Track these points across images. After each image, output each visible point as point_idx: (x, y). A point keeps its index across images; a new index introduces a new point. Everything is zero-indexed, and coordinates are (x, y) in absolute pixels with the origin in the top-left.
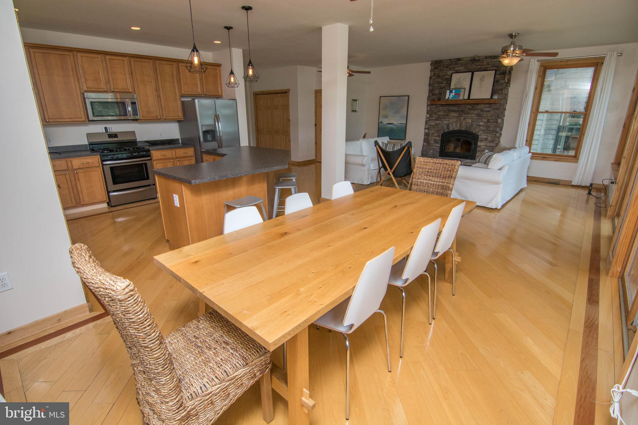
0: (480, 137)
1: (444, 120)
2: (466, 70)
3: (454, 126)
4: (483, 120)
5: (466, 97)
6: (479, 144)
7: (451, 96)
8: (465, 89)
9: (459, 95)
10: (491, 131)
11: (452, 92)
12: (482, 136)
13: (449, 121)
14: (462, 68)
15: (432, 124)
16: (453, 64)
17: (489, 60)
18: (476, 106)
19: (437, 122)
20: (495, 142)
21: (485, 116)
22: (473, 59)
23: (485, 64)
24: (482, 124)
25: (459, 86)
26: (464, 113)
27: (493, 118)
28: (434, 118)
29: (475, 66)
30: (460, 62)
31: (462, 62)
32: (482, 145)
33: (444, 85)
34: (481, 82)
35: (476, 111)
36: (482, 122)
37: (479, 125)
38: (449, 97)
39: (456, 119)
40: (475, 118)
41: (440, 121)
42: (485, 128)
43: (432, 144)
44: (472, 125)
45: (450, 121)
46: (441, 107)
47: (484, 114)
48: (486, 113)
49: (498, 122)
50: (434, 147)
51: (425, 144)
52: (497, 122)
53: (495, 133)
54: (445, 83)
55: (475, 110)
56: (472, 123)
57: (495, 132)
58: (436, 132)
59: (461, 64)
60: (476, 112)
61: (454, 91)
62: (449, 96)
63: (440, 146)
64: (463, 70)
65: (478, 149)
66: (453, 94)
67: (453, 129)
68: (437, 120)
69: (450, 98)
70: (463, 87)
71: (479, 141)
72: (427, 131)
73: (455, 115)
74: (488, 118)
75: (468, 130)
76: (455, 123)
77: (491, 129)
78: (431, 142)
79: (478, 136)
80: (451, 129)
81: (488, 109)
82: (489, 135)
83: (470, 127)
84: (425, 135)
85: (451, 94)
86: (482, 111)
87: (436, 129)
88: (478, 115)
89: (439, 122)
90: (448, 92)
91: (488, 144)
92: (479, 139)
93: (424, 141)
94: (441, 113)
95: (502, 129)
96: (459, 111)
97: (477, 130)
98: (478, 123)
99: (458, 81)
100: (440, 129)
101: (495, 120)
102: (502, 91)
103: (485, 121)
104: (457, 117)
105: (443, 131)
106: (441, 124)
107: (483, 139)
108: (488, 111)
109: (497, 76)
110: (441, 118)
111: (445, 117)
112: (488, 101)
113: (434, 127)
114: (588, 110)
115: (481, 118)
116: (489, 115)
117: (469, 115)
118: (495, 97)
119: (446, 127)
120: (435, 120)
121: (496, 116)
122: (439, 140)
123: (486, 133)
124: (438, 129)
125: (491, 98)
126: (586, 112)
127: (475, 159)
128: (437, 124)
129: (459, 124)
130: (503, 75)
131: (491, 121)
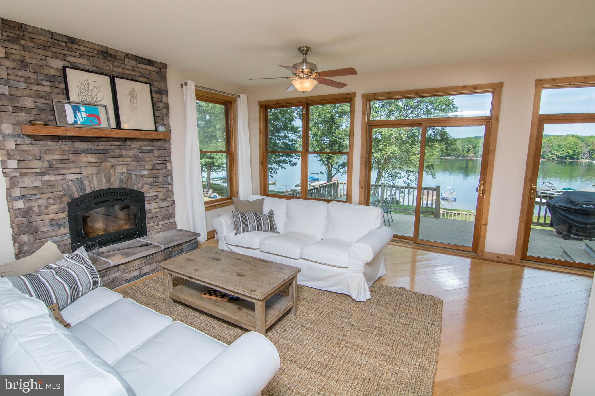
0: (146, 195)
1: (66, 172)
2: (94, 69)
3: (95, 182)
4: (146, 167)
5: (113, 125)
6: (147, 207)
7: (81, 119)
8: (105, 107)
9: (98, 118)
10: (159, 184)
11: (79, 111)
12: (149, 193)
13: (80, 173)
14: (83, 62)
16: (60, 46)
17: (134, 63)
18: (129, 143)
19: (46, 178)
20: (168, 199)
21: (147, 159)
22: (104, 50)
23: (129, 68)
24: (145, 173)
25: (89, 100)
26: (109, 155)
27: (159, 162)
28: (38, 170)
29: (111, 66)
30: (77, 47)
31: (82, 48)
32: (153, 207)
33: (47, 89)
35: (131, 151)
36: (145, 169)
37: (142, 176)
38: (75, 122)
39: (95, 168)
40: (133, 163)
41: (55, 175)
42: (151, 179)
43: (46, 232)
44: (129, 177)
45: (84, 173)
46: (49, 143)
47: (147, 157)
48: (148, 155)
49: (168, 168)
50: (57, 239)
51: (25, 238)
52: (166, 168)
53: (166, 186)
54: (48, 86)
55: (129, 150)
56: (130, 172)
57: (165, 185)
58: (51, 201)
59: (81, 52)
60: (131, 153)
61: (83, 109)
62: (75, 117)
63: (69, 232)
64: (87, 67)
65: (148, 216)
66: (84, 115)
67: (93, 189)
68: (46, 174)
69: (79, 123)
70: (100, 103)
71: (146, 202)
73: (91, 159)
74: (152, 162)
75: (124, 186)
76: (95, 178)
77: (161, 180)
78: (44, 229)
79: (143, 193)
80: (88, 191)
81: (149, 148)
82: (159, 190)
83: (127, 180)
85: (79, 115)
86: (142, 151)
87: (50, 195)
88: (137, 159)
89: (53, 178)
90: (68, 108)
91: (163, 204)
92: (146, 199)
93: (20, 232)
94: (56, 157)
95: (172, 177)
96: (99, 152)
97: (140, 185)
98: (139, 173)
99: (83, 87)
100: (60, 193)
101: (164, 166)
102: (163, 120)
103: (149, 169)
104: (97, 165)
105: (71, 197)
106: (61, 182)
107: (152, 198)
108: (150, 152)
109: (154, 95)
110: (56, 169)
111: (67, 166)
112: (154, 136)
113: (41, 191)
114: (232, 150)
115: (143, 163)
116: (153, 159)
117: (121, 159)
118: (161, 129)
119: (75, 188)
120: (41, 174)
121: (162, 158)
122: (65, 218)
123: (153, 187)
124: (54, 194)
125: (156, 130)
126: (228, 152)
127: (146, 234)
128: (51, 183)
129: (103, 176)
130: (160, 96)
131: (159, 167)
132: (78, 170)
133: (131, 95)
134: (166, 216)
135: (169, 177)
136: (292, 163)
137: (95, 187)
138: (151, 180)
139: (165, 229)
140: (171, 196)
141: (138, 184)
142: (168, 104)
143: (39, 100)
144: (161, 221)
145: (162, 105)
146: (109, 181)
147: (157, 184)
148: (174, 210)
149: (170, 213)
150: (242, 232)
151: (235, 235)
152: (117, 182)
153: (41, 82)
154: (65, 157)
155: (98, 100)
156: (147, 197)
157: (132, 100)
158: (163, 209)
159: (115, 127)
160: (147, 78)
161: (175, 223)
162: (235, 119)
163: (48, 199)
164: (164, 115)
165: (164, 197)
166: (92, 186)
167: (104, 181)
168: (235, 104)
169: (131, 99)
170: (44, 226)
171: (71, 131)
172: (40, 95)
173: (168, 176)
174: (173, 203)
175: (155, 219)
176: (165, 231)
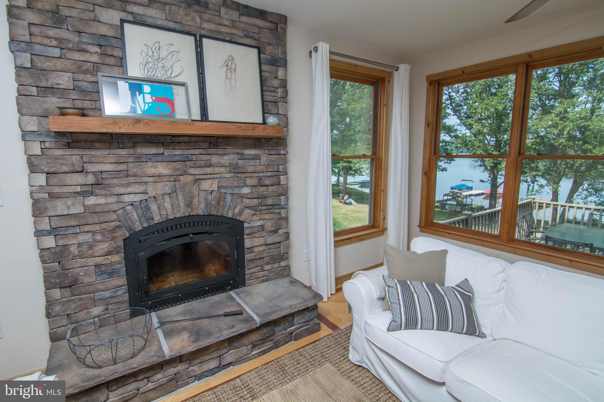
0: (246, 225)
1: (122, 190)
2: (172, 25)
3: (168, 206)
4: (249, 181)
5: (196, 115)
6: (248, 243)
7: (142, 105)
8: (183, 84)
9: (171, 103)
10: (267, 207)
11: (141, 92)
12: (251, 222)
13: (145, 193)
14: (153, 14)
15: (73, 211)
17: (235, 15)
18: (223, 143)
19: (91, 201)
20: (280, 231)
21: (250, 169)
23: (226, 22)
24: (246, 190)
25: (160, 75)
26: (191, 163)
27: (269, 174)
28: (78, 189)
32: (255, 244)
34: (229, 71)
35: (226, 157)
36: (245, 185)
37: (241, 196)
39: (168, 184)
40: (228, 175)
41: (105, 196)
43: (90, 284)
44: (221, 198)
45: (152, 193)
47: (250, 165)
48: (252, 162)
49: (281, 183)
50: (107, 294)
51: (57, 293)
52: (279, 184)
53: (276, 211)
55: (223, 155)
56: (223, 190)
57: (276, 209)
58: (99, 237)
60: (226, 160)
61: (147, 88)
62: (133, 102)
63: (126, 283)
64: (159, 22)
65: (247, 257)
66: (148, 99)
67: (164, 216)
68: (92, 194)
69: (139, 112)
70: (177, 80)
71: (245, 237)
72: (50, 242)
73: (163, 169)
74: (257, 175)
75: (214, 212)
76: (167, 199)
77: (270, 201)
78: (86, 280)
79: (243, 222)
80: (157, 219)
81: (253, 152)
82: (267, 217)
83: (218, 203)
84: (43, 262)
85: (140, 98)
86: (242, 156)
87: (97, 228)
88: (235, 169)
89: (102, 201)
90: (123, 88)
91: (270, 239)
92: (247, 231)
93: (49, 286)
94: (107, 167)
95: (288, 197)
96: (177, 158)
97: (237, 210)
98: (236, 191)
99: (150, 54)
100: (112, 224)
101: (275, 180)
102: (277, 107)
103: (252, 184)
104: (172, 179)
105: (129, 228)
106: (115, 207)
107: (256, 230)
108: (256, 158)
109: (264, 67)
110: (109, 186)
111: (125, 181)
112: (260, 132)
113: (83, 221)
114: (381, 153)
115: (243, 175)
116: (259, 168)
117: (209, 170)
118: (272, 120)
119: (136, 216)
120: (84, 194)
121: (273, 168)
122: (119, 263)
123: (258, 213)
124: (104, 226)
125: (264, 123)
126: (374, 157)
127: (244, 285)
128: (99, 209)
129: (181, 197)
130: (274, 68)
131: (267, 182)
132: (141, 188)
133: (227, 66)
134: (276, 257)
135: (282, 197)
136: (441, 168)
137: (167, 215)
138: (255, 202)
139: (273, 277)
140: (285, 226)
141: (235, 208)
142: (286, 80)
143: (81, 77)
144: (268, 264)
145: (276, 83)
146: (189, 205)
147: (264, 208)
148: (288, 247)
149: (282, 252)
150: (403, 328)
151: (388, 330)
152: (203, 206)
153: (84, 46)
154: (122, 167)
155: (174, 75)
156: (247, 228)
157: (229, 74)
158: (272, 246)
159: (199, 119)
160: (255, 39)
161: (288, 268)
162: (388, 106)
163: (94, 233)
164: (279, 100)
165: (273, 229)
166: (164, 212)
167: (182, 205)
168: (389, 81)
169: (226, 73)
170: (85, 275)
171: (121, 125)
172: (84, 68)
173: (281, 195)
174: (287, 235)
175: (259, 262)
176: (272, 280)
